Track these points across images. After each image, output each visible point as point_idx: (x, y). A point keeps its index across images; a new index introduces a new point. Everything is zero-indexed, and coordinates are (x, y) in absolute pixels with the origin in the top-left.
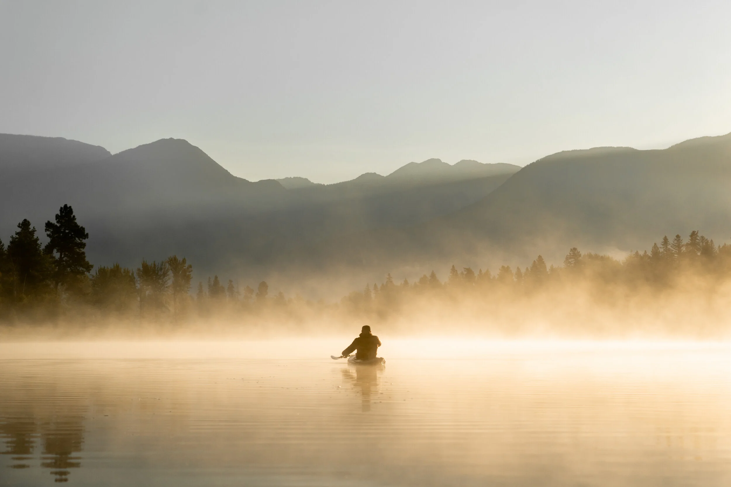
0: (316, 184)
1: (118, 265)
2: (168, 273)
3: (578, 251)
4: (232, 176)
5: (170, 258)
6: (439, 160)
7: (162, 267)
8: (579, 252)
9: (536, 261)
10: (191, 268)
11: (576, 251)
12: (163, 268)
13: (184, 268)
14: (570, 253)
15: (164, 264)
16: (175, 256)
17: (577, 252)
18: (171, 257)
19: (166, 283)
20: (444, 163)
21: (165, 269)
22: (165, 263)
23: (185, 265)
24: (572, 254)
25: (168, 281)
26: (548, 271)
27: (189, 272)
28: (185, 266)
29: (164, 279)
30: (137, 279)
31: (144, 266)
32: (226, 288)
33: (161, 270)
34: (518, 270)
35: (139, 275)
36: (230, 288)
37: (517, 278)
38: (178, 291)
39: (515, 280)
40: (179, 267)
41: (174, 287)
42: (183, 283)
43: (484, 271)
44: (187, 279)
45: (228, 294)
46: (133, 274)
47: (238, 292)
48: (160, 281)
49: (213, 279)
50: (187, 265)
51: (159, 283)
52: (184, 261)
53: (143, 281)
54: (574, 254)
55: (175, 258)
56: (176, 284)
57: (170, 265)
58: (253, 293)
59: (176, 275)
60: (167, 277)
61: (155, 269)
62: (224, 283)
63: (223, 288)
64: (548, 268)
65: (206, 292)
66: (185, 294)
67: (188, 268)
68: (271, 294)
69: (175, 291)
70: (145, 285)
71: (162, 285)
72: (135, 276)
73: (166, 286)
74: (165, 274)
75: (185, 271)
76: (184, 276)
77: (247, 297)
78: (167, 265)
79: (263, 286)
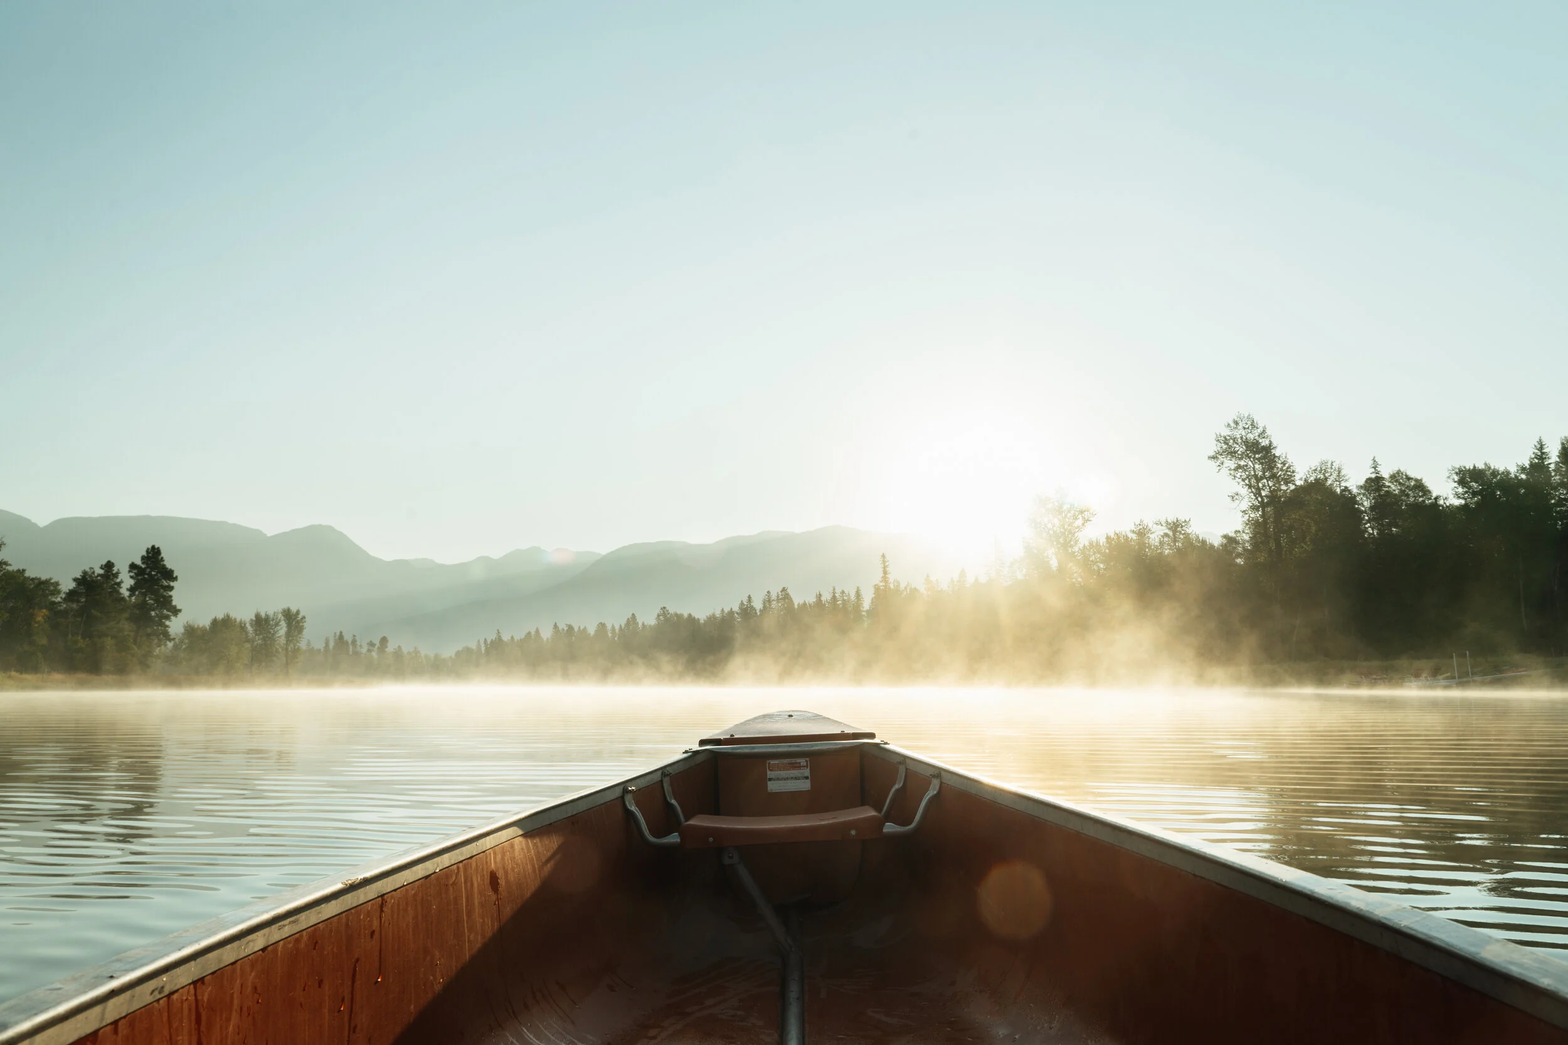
7: (274, 618)
10: (305, 619)
16: (289, 608)
18: (285, 609)
19: (277, 633)
21: (276, 620)
22: (277, 614)
23: (298, 616)
25: (280, 631)
27: (303, 623)
28: (299, 618)
29: (275, 629)
30: (250, 629)
31: (258, 616)
32: (350, 642)
33: (273, 620)
34: (613, 627)
35: (251, 625)
36: (354, 642)
37: (611, 633)
38: (291, 641)
39: (610, 635)
40: (293, 617)
41: (286, 637)
42: (296, 633)
43: (582, 628)
44: (300, 629)
45: (351, 647)
46: (245, 624)
47: (361, 646)
48: (271, 631)
49: (338, 634)
50: (300, 616)
51: (270, 633)
52: (298, 612)
53: (256, 630)
54: (664, 612)
55: (289, 610)
56: (288, 634)
57: (284, 616)
58: (374, 647)
59: (289, 625)
60: (279, 628)
61: (267, 619)
62: (348, 637)
63: (347, 642)
64: (640, 625)
65: (332, 644)
66: (298, 644)
67: (302, 619)
68: (391, 648)
69: (287, 641)
70: (256, 635)
71: (273, 634)
72: (248, 625)
73: (277, 635)
74: (277, 624)
75: (298, 622)
76: (296, 627)
77: (369, 651)
78: (280, 616)
79: (384, 640)
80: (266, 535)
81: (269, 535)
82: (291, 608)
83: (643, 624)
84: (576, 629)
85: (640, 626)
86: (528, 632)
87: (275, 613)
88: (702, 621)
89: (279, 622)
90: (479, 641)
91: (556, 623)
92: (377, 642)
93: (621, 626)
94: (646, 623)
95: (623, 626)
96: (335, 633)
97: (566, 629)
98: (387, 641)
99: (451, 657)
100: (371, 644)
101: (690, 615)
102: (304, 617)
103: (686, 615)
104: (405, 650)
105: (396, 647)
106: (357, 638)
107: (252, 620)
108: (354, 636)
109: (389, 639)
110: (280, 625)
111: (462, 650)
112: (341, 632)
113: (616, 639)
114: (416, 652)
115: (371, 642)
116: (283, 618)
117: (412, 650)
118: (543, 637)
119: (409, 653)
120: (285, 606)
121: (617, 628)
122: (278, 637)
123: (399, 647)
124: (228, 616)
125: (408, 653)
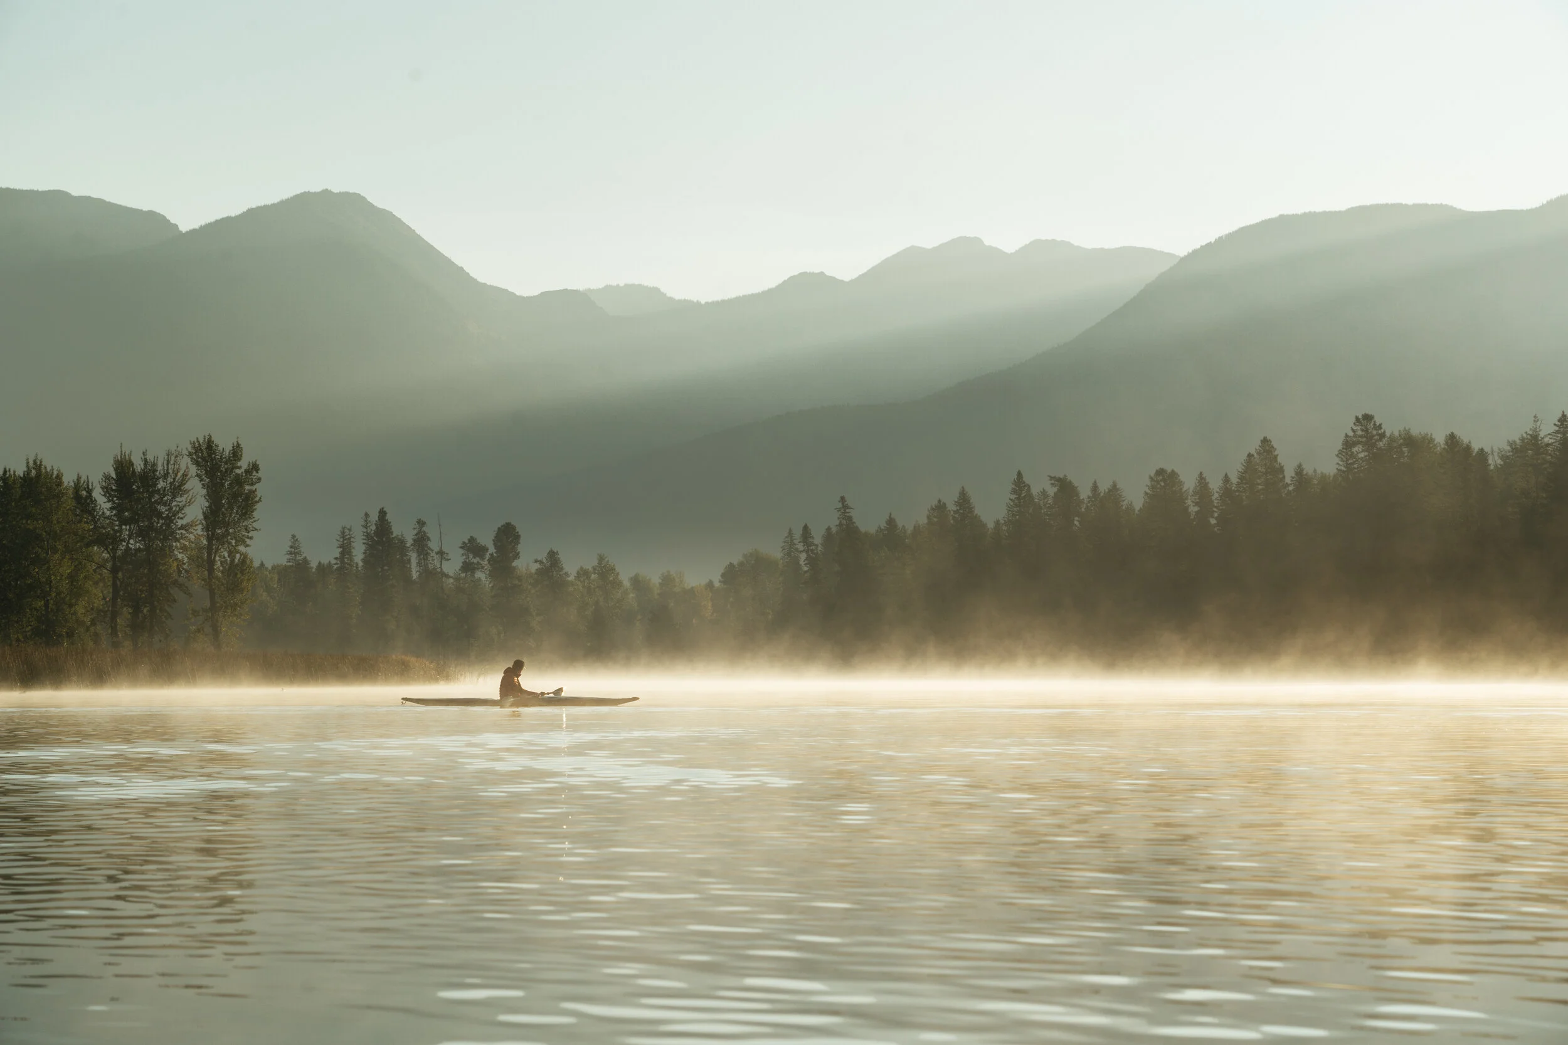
0: (680, 301)
1: (38, 462)
2: (187, 486)
3: (1378, 424)
4: (474, 280)
5: (197, 445)
6: (977, 240)
7: (168, 469)
8: (1380, 425)
9: (1255, 455)
10: (257, 472)
11: (1373, 423)
12: (170, 471)
13: (238, 471)
14: (1355, 428)
15: (173, 458)
16: (211, 437)
17: (1375, 424)
18: (198, 441)
19: (180, 515)
20: (991, 247)
21: (176, 475)
22: (176, 457)
23: (239, 464)
24: (1360, 433)
25: (187, 510)
26: (1289, 482)
27: (252, 484)
28: (240, 468)
29: (174, 503)
30: (103, 504)
31: (123, 467)
32: (409, 542)
33: (166, 476)
34: (1202, 480)
35: (107, 491)
36: (421, 541)
37: (1197, 504)
38: (221, 539)
39: (1193, 509)
40: (223, 468)
41: (206, 528)
42: (235, 516)
43: (1103, 487)
44: (247, 504)
45: (414, 557)
46: (89, 492)
47: (441, 553)
48: (163, 509)
49: (374, 517)
50: (244, 464)
51: (159, 515)
52: (237, 452)
53: (118, 509)
54: (1366, 431)
55: (210, 444)
56: (214, 518)
57: (197, 463)
58: (482, 558)
59: (214, 492)
60: (181, 500)
61: (149, 476)
62: (403, 529)
63: (402, 541)
64: (1289, 474)
65: (359, 553)
66: (242, 548)
67: (248, 472)
68: (527, 561)
69: (210, 539)
70: (124, 522)
71: (169, 520)
72: (98, 495)
73: (180, 523)
74: (177, 489)
75: (239, 481)
76: (235, 496)
77: (467, 567)
78: (186, 464)
79: (507, 536)
80: (176, 226)
81: (184, 227)
82: (216, 440)
83: (1299, 471)
84: (1085, 493)
85: (1288, 480)
86: (935, 503)
87: (169, 454)
88: (1494, 461)
89: (182, 483)
90: (790, 533)
91: (1019, 474)
92: (487, 539)
93: (1226, 479)
94: (1308, 469)
95: (1234, 479)
96: (367, 515)
97: (1052, 491)
98: (517, 537)
99: (710, 585)
100: (473, 547)
101: (1452, 439)
102: (255, 467)
103: (1440, 438)
104: (571, 567)
105: (543, 556)
106: (431, 531)
107: (107, 477)
108: (421, 523)
109: (520, 529)
110: (186, 491)
111: (741, 564)
112: (382, 513)
113: (1213, 521)
114: (605, 571)
115: (472, 540)
116: (193, 470)
117: (590, 563)
118: (984, 519)
119: (583, 574)
120: (199, 435)
121: (1215, 485)
122: (182, 528)
123: (552, 555)
124: (38, 466)
125: (578, 576)
